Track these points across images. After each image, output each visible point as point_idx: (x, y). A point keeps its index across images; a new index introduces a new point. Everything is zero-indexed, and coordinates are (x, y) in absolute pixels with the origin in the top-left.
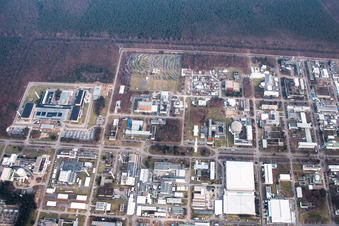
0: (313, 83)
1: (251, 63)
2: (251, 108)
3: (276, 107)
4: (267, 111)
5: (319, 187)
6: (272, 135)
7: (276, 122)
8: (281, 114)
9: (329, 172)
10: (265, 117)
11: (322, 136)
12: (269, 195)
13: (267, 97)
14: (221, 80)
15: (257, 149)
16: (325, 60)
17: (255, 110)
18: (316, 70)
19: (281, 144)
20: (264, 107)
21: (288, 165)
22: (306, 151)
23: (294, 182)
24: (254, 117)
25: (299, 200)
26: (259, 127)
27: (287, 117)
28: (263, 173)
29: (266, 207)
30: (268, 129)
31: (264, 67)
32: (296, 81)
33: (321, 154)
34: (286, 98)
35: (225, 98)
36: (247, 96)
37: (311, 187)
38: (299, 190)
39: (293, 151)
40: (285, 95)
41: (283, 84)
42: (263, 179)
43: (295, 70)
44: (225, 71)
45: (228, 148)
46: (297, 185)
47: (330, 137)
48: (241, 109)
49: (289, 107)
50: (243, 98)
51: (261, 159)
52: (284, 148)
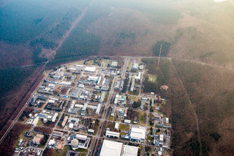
0: (55, 93)
1: (23, 123)
2: (62, 131)
3: (66, 118)
4: (67, 123)
5: (126, 112)
6: (86, 125)
7: (77, 120)
8: (72, 117)
9: (118, 105)
10: (71, 126)
11: (94, 101)
12: (127, 137)
13: (56, 121)
14: (28, 145)
15: (93, 136)
16: (42, 83)
17: (64, 130)
18: (47, 89)
19: (94, 122)
20: (63, 124)
21: (109, 122)
22: (102, 111)
23: (120, 122)
24: (69, 132)
25: (132, 123)
26: (77, 131)
27: (75, 114)
28: (112, 137)
29: (134, 140)
30: (81, 126)
31: (30, 115)
32: (50, 101)
33: (106, 104)
34: (61, 110)
35: (46, 146)
36: (51, 132)
37: (125, 115)
38: (126, 121)
39: (101, 117)
40: (59, 111)
41: (50, 109)
42: (116, 137)
43: (41, 99)
44: (21, 141)
45: (88, 153)
46: (123, 121)
47: (96, 97)
48: (59, 138)
49: (69, 110)
50: (51, 135)
51: (102, 136)
52: (97, 121)
